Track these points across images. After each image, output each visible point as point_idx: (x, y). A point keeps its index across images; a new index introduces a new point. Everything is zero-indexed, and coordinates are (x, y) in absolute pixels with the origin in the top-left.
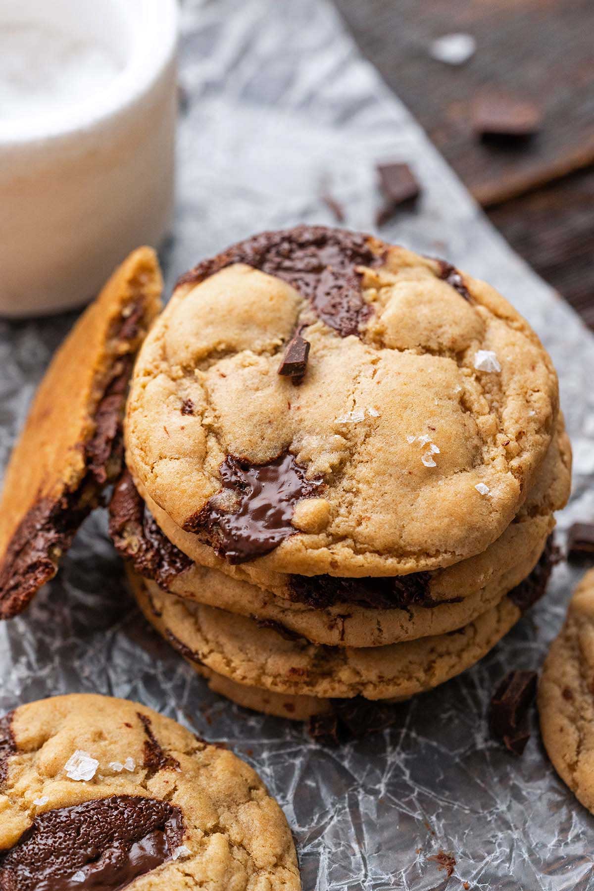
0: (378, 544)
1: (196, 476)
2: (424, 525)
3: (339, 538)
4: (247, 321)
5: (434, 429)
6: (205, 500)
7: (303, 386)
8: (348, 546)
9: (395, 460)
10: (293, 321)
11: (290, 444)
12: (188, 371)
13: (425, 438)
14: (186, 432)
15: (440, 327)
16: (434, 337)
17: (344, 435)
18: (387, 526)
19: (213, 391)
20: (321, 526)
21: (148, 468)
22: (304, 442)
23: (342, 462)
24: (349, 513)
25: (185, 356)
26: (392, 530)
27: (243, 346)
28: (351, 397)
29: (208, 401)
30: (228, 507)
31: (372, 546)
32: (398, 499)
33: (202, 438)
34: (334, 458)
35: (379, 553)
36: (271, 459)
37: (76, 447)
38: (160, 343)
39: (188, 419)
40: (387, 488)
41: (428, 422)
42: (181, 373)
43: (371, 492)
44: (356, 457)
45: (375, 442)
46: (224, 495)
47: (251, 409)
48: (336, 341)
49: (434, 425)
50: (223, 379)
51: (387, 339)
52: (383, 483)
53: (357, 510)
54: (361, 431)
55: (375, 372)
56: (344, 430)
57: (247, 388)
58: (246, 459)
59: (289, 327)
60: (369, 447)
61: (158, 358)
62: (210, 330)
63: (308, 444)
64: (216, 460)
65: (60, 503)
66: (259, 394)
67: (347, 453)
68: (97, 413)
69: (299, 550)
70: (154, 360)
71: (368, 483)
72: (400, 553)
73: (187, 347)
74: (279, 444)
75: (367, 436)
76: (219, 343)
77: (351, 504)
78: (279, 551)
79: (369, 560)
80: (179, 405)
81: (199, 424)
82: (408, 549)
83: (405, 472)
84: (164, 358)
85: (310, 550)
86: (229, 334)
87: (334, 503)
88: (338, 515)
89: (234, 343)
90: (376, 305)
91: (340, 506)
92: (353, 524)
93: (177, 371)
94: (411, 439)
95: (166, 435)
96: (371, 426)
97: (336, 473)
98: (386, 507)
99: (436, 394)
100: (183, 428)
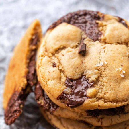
0: (111, 100)
1: (59, 85)
2: (123, 93)
3: (100, 99)
4: (68, 39)
5: (123, 66)
6: (62, 91)
7: (85, 56)
8: (103, 101)
9: (113, 76)
10: (80, 38)
11: (83, 73)
12: (53, 54)
13: (121, 69)
14: (55, 72)
15: (121, 36)
16: (120, 39)
17: (98, 70)
18: (113, 94)
19: (61, 60)
20: (94, 96)
21: (45, 83)
22: (87, 72)
23: (98, 77)
24: (102, 91)
25: (52, 50)
26: (114, 95)
27: (68, 46)
28: (99, 59)
29: (60, 63)
30: (69, 93)
31: (109, 100)
32: (115, 86)
33: (59, 73)
34: (96, 76)
35: (111, 102)
36: (79, 78)
37: (24, 77)
38: (45, 47)
39: (55, 69)
40: (112, 84)
41: (121, 64)
42: (51, 55)
43: (107, 85)
44: (102, 75)
45: (107, 71)
46: (67, 89)
47: (72, 64)
48: (93, 43)
49: (123, 65)
50: (63, 56)
51: (107, 41)
52: (110, 82)
53: (104, 90)
54: (103, 68)
55: (105, 51)
56: (98, 68)
57: (70, 58)
58: (72, 78)
59: (79, 40)
60: (106, 73)
61: (45, 51)
62: (58, 43)
63: (89, 73)
64: (64, 79)
65: (21, 93)
66: (74, 59)
67: (100, 74)
68: (28, 66)
69: (89, 103)
70: (44, 52)
71: (106, 82)
72: (117, 101)
73: (52, 48)
74: (80, 73)
75: (105, 69)
76: (61, 46)
77: (102, 89)
78: (84, 104)
79: (109, 104)
80: (52, 64)
81: (58, 70)
82: (119, 100)
83: (116, 78)
84: (46, 51)
85: (92, 103)
86: (64, 43)
87: (97, 89)
88: (99, 92)
89: (65, 45)
90: (103, 32)
91: (99, 90)
92: (103, 94)
93: (50, 55)
94: (117, 69)
95: (49, 74)
96: (105, 67)
97: (97, 80)
98: (112, 89)
99: (122, 55)
100: (54, 71)
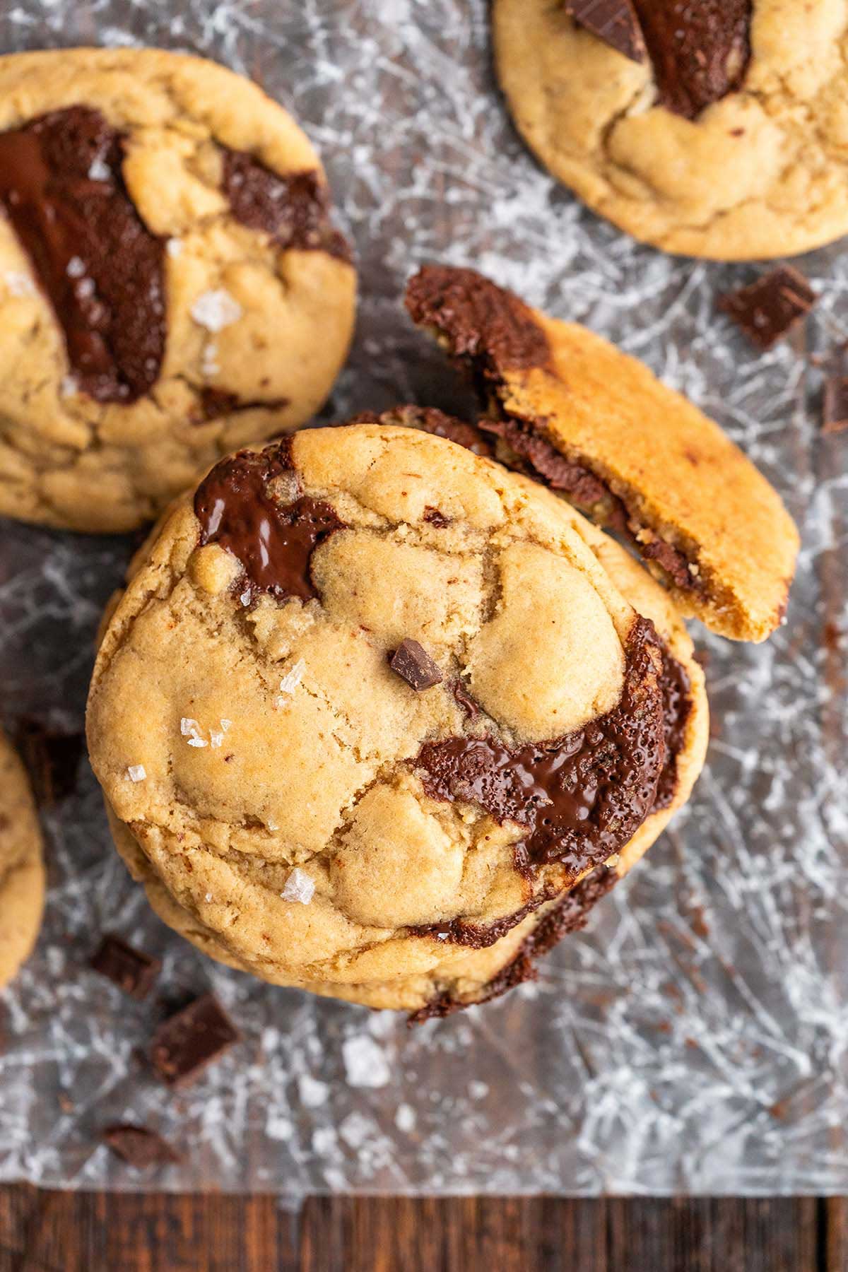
0: (141, 620)
1: (335, 476)
2: (130, 682)
3: (173, 584)
4: (511, 650)
5: (227, 759)
6: (299, 467)
7: (380, 659)
8: (158, 589)
9: (214, 693)
11: (321, 602)
12: (492, 551)
13: (218, 739)
14: (399, 495)
15: (367, 860)
16: (356, 844)
17: (282, 660)
18: (151, 640)
19: (441, 560)
20: (192, 572)
21: (389, 436)
22: (310, 616)
23: (254, 640)
24: (193, 612)
25: (510, 559)
26: (143, 644)
27: (486, 630)
28: (321, 695)
29: (433, 547)
30: (274, 486)
31: (143, 615)
32: (173, 671)
33: (382, 510)
34: (262, 632)
35: (133, 618)
36: (312, 569)
38: (557, 545)
39: (414, 512)
40: (191, 669)
41: (239, 761)
42: (494, 541)
43: (200, 648)
44: (252, 657)
45: (248, 682)
46: (293, 491)
47: (382, 583)
48: (423, 732)
49: (231, 766)
50: (446, 579)
51: (386, 790)
52: (200, 666)
53: (189, 623)
54: (270, 679)
55: (341, 744)
56: (287, 664)
57: (413, 593)
58: (326, 541)
60: (248, 677)
61: (533, 531)
62: (527, 603)
63: (299, 618)
64: (344, 508)
66: (398, 604)
67: (261, 651)
69: (178, 531)
70: (532, 525)
71: (211, 651)
72: (124, 639)
73: (518, 566)
74: (325, 588)
75: (264, 683)
76: (504, 606)
77: (202, 621)
78: (188, 509)
79: (130, 602)
80: (447, 512)
81: (404, 517)
82: (119, 651)
83: (196, 697)
84: (531, 539)
85: (172, 543)
86: (508, 622)
87: (214, 601)
88: (197, 598)
89: (495, 621)
90: (445, 808)
91: (206, 606)
92: (176, 607)
93: (500, 540)
94: (226, 723)
95: (408, 471)
96: (269, 690)
97: (248, 629)
98: (171, 655)
99: (275, 795)
100: (404, 494)
